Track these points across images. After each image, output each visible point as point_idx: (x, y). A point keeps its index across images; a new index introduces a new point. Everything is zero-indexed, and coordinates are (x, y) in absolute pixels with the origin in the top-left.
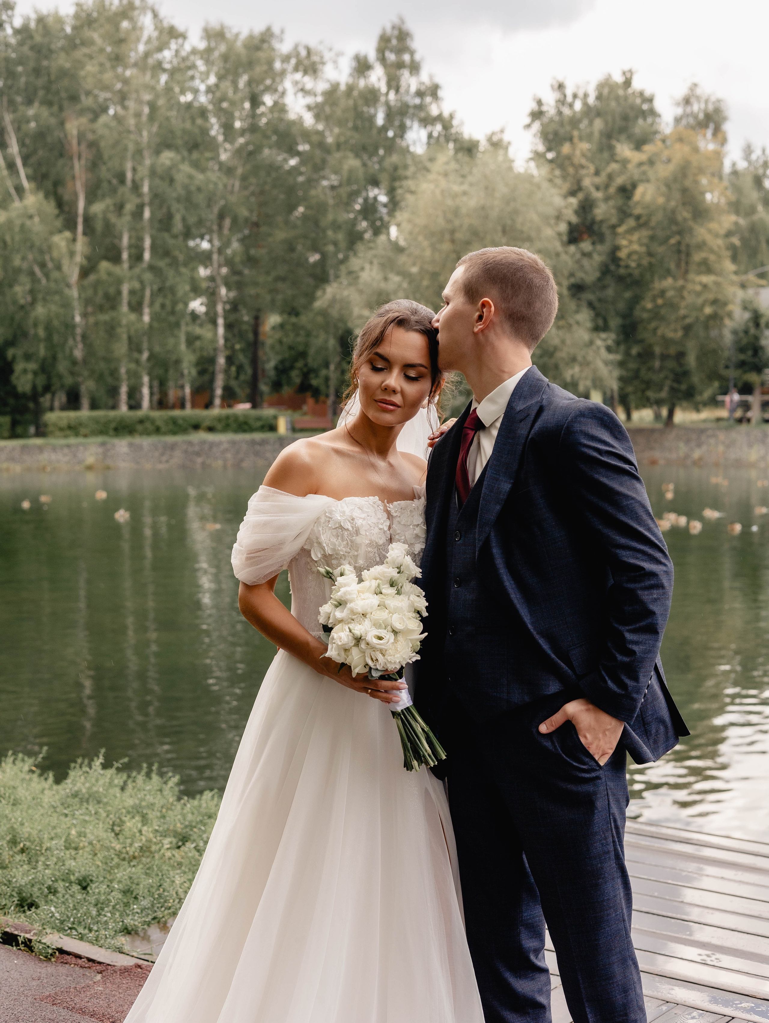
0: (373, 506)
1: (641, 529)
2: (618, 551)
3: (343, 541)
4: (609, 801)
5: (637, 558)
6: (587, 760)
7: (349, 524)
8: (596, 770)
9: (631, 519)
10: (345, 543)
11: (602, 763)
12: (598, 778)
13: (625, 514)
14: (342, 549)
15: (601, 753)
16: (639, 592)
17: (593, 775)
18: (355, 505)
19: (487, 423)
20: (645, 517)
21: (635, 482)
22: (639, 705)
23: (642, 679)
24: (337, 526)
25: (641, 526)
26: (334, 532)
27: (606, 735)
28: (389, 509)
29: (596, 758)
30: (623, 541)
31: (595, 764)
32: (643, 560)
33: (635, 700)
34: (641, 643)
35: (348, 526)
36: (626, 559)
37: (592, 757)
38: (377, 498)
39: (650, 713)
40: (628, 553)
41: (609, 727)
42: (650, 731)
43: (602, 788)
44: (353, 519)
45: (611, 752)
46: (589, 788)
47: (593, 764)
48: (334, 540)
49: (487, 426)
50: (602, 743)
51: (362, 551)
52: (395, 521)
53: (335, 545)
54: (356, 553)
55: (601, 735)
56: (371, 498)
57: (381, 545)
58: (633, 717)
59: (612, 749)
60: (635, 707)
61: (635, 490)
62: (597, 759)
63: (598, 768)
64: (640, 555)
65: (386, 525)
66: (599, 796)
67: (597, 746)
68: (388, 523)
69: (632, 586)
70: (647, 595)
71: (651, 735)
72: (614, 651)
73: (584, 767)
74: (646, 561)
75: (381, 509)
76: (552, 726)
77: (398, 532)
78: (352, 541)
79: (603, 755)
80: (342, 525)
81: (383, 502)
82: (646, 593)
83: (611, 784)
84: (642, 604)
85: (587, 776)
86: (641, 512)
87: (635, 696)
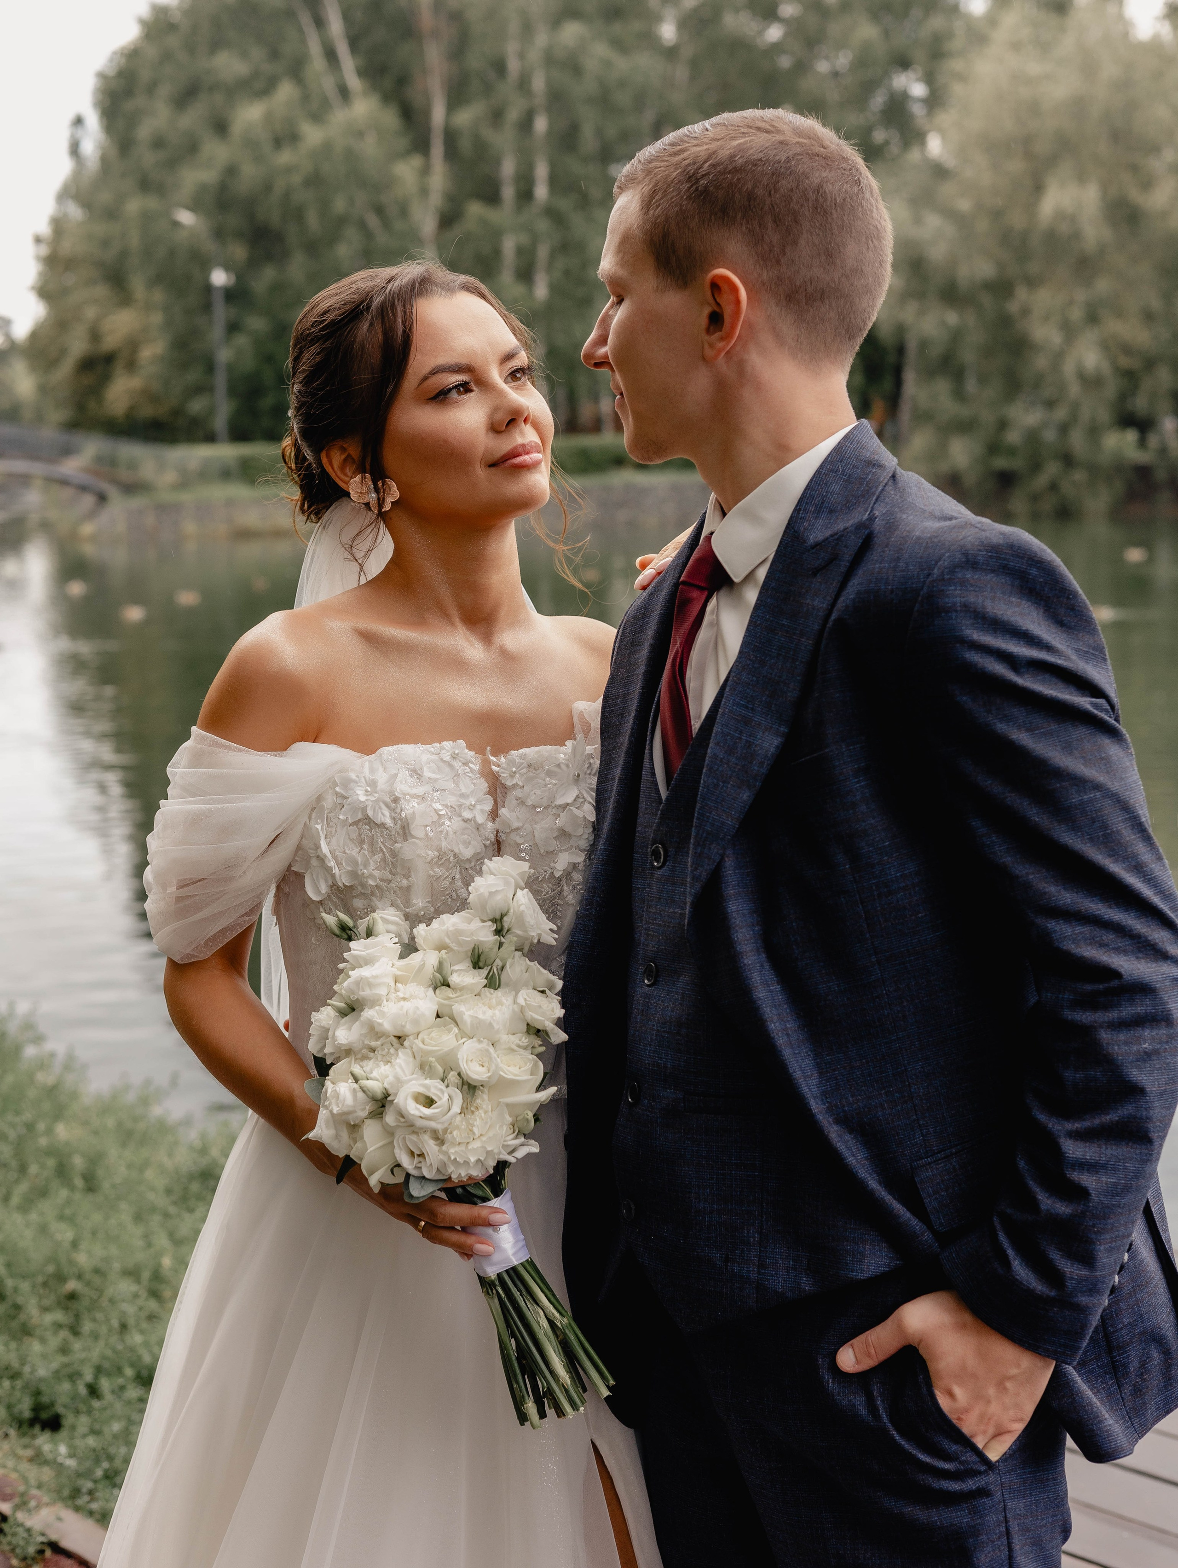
0: (450, 765)
1: (1116, 868)
2: (1053, 925)
3: (373, 852)
4: (1010, 1549)
5: (1102, 945)
6: (955, 1448)
7: (387, 812)
8: (979, 1473)
9: (1091, 840)
10: (378, 857)
11: (994, 1454)
12: (983, 1492)
13: (1075, 828)
14: (373, 873)
15: (991, 1431)
16: (1105, 1035)
17: (970, 1484)
18: (406, 763)
19: (737, 574)
20: (1128, 835)
21: (1106, 741)
22: (1095, 1320)
23: (1104, 1257)
24: (360, 816)
25: (1116, 861)
26: (354, 831)
27: (1005, 1389)
28: (495, 768)
29: (980, 1442)
30: (1067, 897)
31: (974, 1458)
32: (1118, 950)
33: (1084, 1311)
34: (1104, 1166)
35: (385, 817)
36: (1072, 948)
37: (967, 1443)
38: (462, 743)
39: (1126, 1321)
40: (1078, 929)
41: (1014, 1371)
42: (1125, 1366)
43: (992, 1518)
44: (396, 800)
45: (1019, 1427)
46: (959, 1517)
47: (970, 1457)
48: (353, 851)
49: (736, 580)
50: (994, 1408)
51: (419, 879)
52: (511, 800)
53: (356, 863)
54: (405, 883)
55: (991, 1391)
56: (447, 744)
57: (469, 861)
58: (1079, 1348)
59: (1022, 1420)
60: (1084, 1326)
61: (1106, 763)
62: (980, 1446)
63: (983, 1468)
64: (1109, 937)
65: (482, 811)
66: (983, 1538)
67: (982, 1417)
68: (488, 806)
69: (1085, 1017)
70: (1126, 1043)
71: (1127, 1374)
72: (1031, 1183)
73: (947, 1466)
74: (1125, 952)
75: (472, 771)
76: (869, 1355)
77: (516, 824)
78: (394, 854)
79: (999, 1433)
80: (370, 813)
81: (481, 751)
82: (1122, 1036)
83: (1017, 1506)
84: (1109, 1063)
85: (955, 1486)
86: (1118, 823)
87: (1083, 1300)
